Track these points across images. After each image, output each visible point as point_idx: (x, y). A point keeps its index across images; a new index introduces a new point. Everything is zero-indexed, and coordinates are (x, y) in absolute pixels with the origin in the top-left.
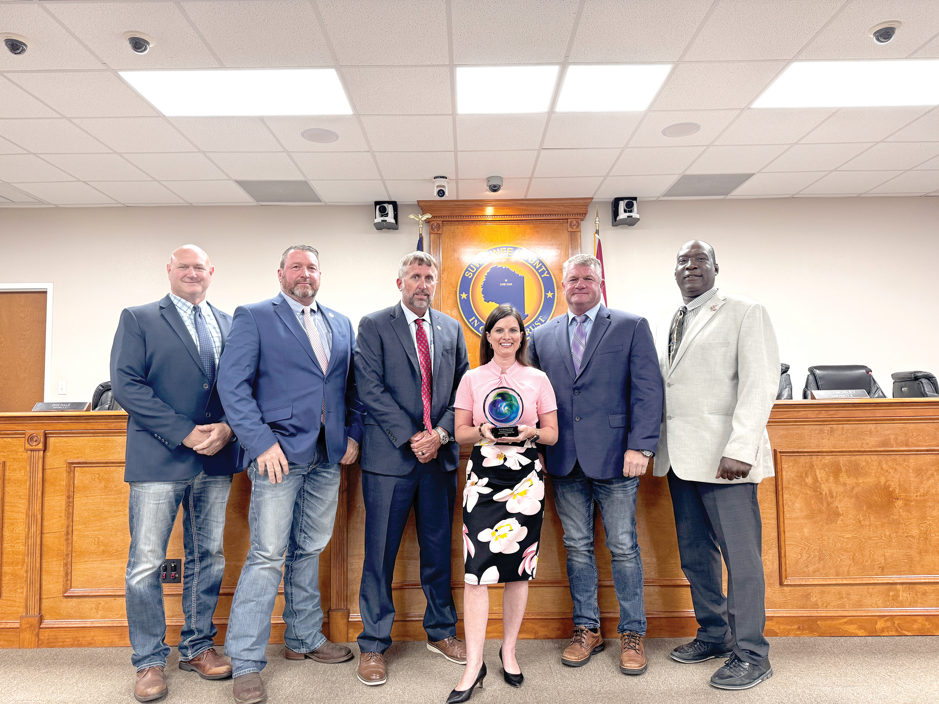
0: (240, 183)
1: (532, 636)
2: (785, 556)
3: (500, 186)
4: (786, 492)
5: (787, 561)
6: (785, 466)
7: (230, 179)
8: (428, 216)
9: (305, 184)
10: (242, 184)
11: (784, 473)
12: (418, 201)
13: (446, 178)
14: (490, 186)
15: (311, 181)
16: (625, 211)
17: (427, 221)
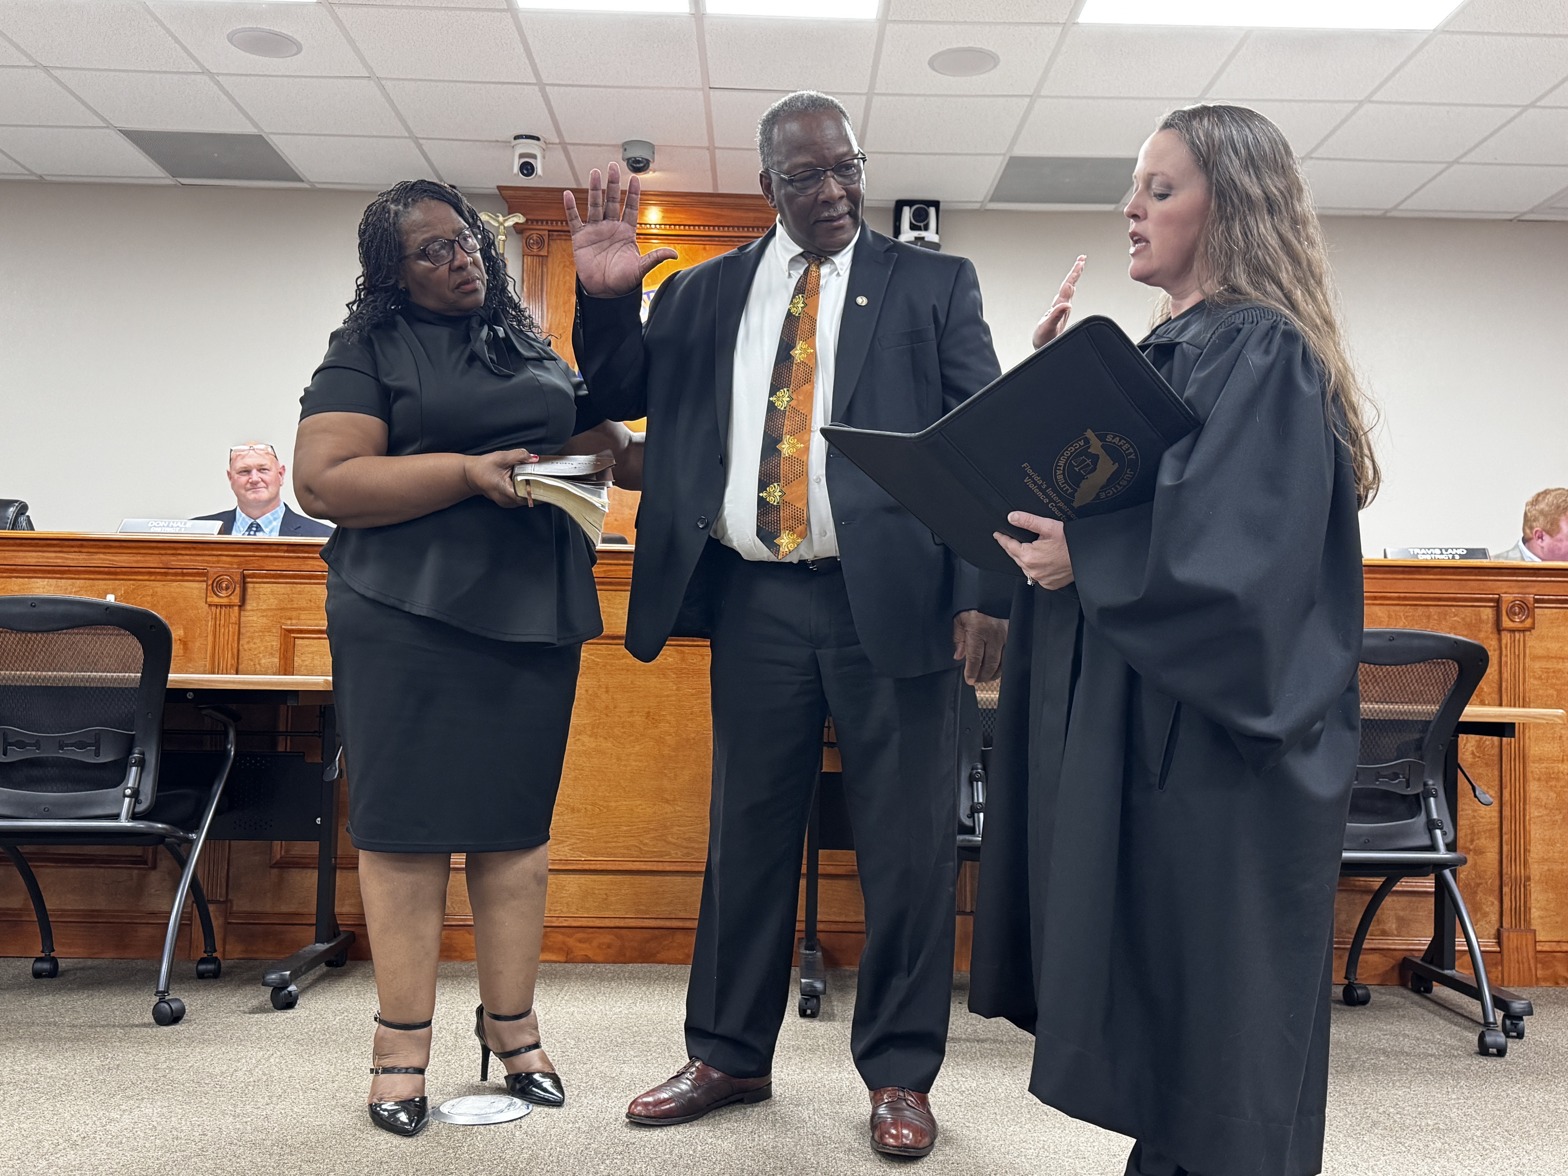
0: (129, 134)
1: (562, 959)
3: (648, 162)
7: (109, 126)
8: (519, 219)
9: (258, 142)
10: (136, 137)
12: (499, 187)
13: (538, 139)
14: (628, 159)
15: (271, 136)
16: (913, 227)
17: (518, 229)
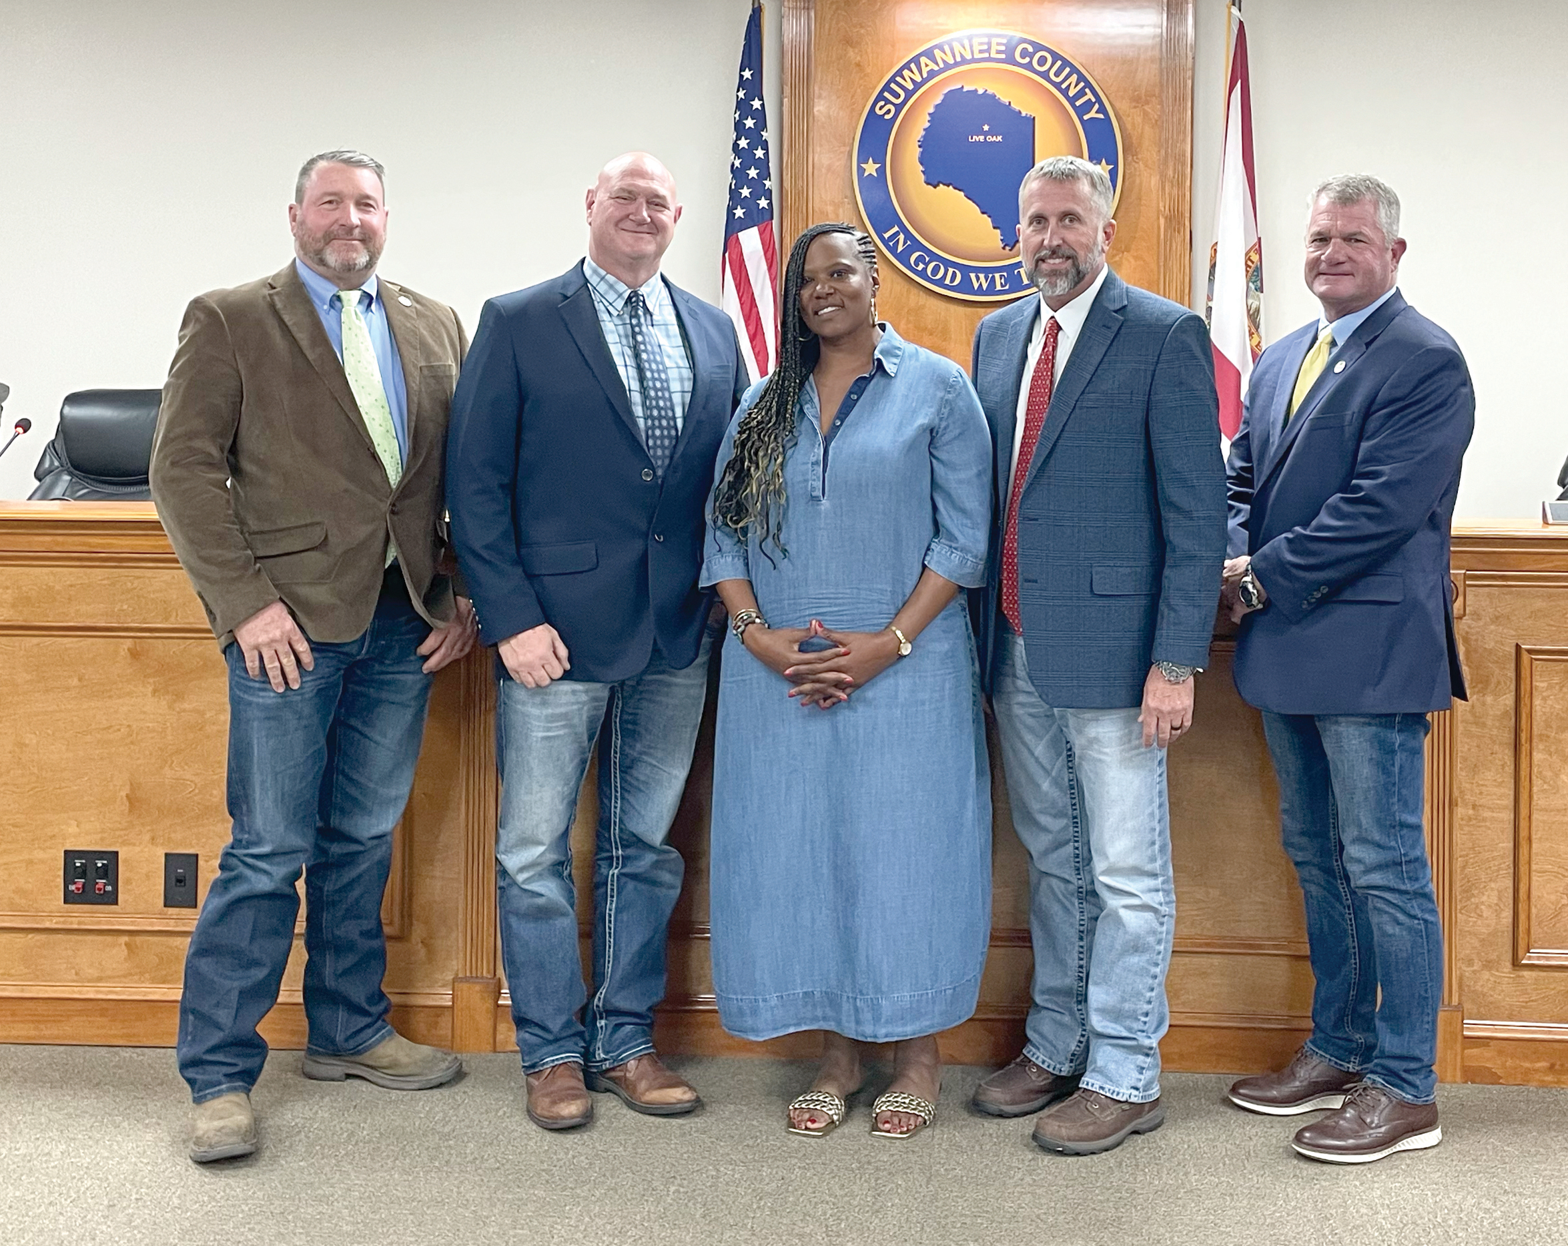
2: (1529, 897)
4: (1538, 746)
5: (1534, 910)
6: (1540, 684)
11: (1537, 702)
